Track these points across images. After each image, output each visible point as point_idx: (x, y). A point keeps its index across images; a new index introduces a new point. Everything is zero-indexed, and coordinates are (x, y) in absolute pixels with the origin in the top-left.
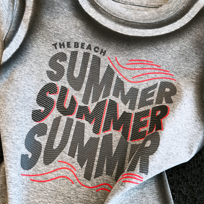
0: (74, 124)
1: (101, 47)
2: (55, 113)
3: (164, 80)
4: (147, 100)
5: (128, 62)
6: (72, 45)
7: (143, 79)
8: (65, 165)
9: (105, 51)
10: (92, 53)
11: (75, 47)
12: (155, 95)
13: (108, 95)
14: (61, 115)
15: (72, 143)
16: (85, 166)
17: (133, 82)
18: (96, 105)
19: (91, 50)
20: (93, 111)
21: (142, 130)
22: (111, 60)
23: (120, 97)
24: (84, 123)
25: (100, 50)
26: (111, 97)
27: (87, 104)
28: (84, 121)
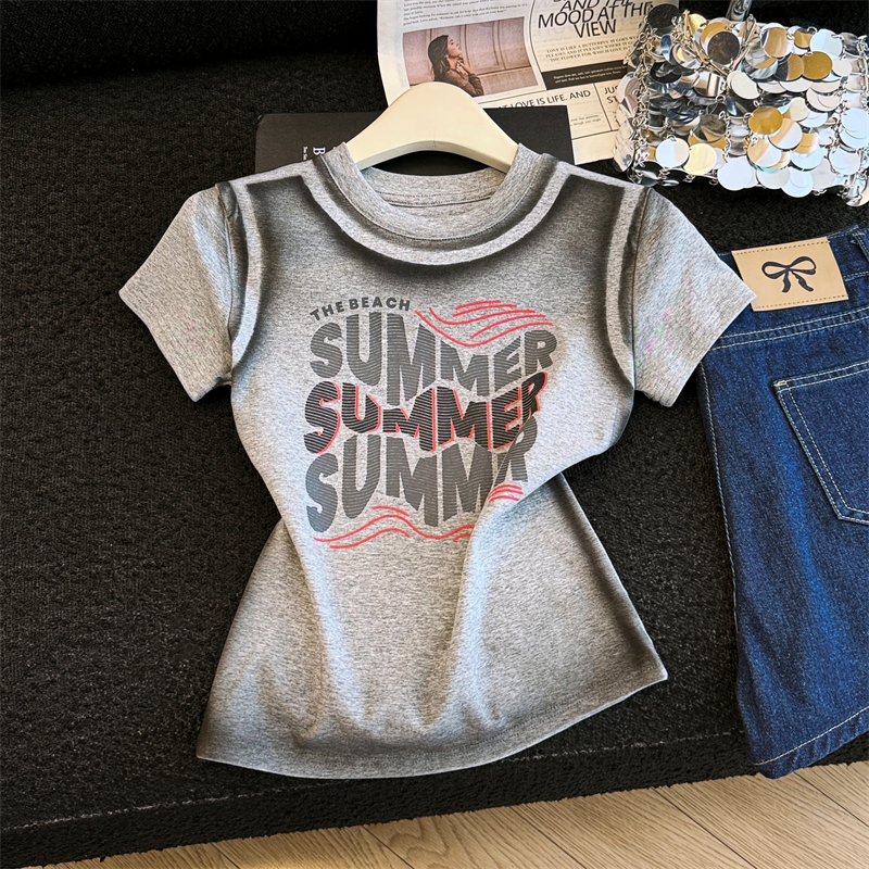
1: (398, 297)
3: (530, 329)
4: (509, 371)
5: (454, 311)
6: (346, 305)
7: (492, 336)
8: (385, 512)
9: (408, 302)
11: (352, 308)
12: (522, 359)
13: (433, 380)
14: (356, 433)
15: (388, 476)
16: (422, 506)
17: (473, 346)
18: (415, 403)
19: (381, 306)
20: (411, 415)
22: (423, 314)
23: (456, 378)
24: (401, 438)
25: (398, 302)
26: (440, 382)
27: (398, 404)
28: (399, 435)
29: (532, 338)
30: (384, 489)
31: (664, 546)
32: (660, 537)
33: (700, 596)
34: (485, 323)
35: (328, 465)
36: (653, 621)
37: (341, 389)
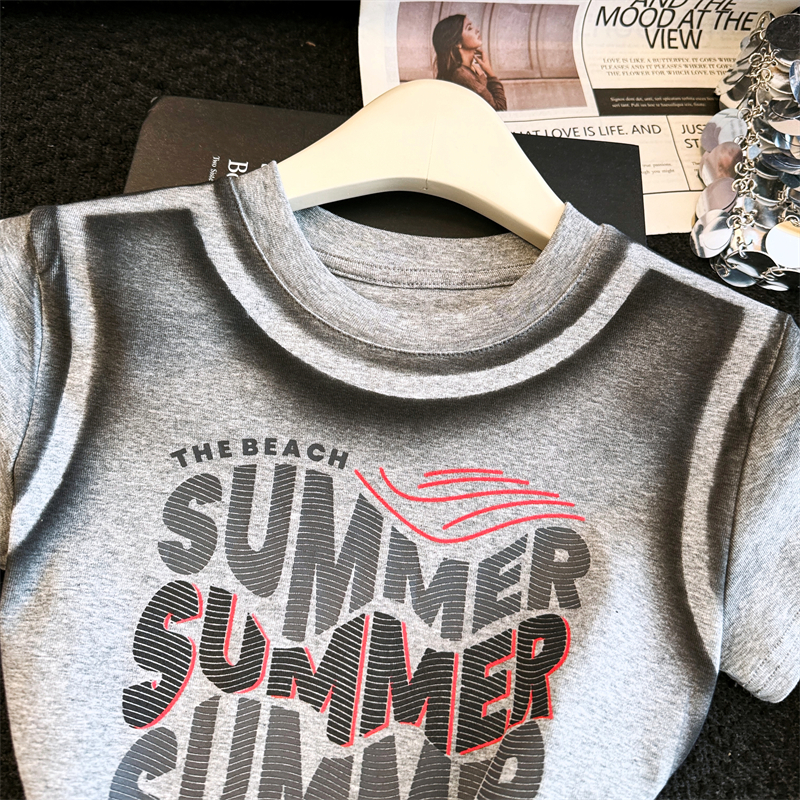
0: (265, 717)
2: (198, 687)
3: (547, 523)
4: (500, 597)
5: (422, 480)
6: (236, 447)
7: (479, 529)
9: (345, 455)
10: (303, 464)
11: (246, 453)
12: (525, 576)
13: (369, 596)
14: (219, 691)
17: (445, 542)
18: (332, 641)
19: (298, 455)
20: (322, 664)
21: (492, 708)
22: (368, 478)
23: (408, 599)
24: (297, 710)
25: (328, 453)
26: (381, 603)
27: (302, 638)
28: (294, 704)
34: (471, 505)
37: (205, 598)
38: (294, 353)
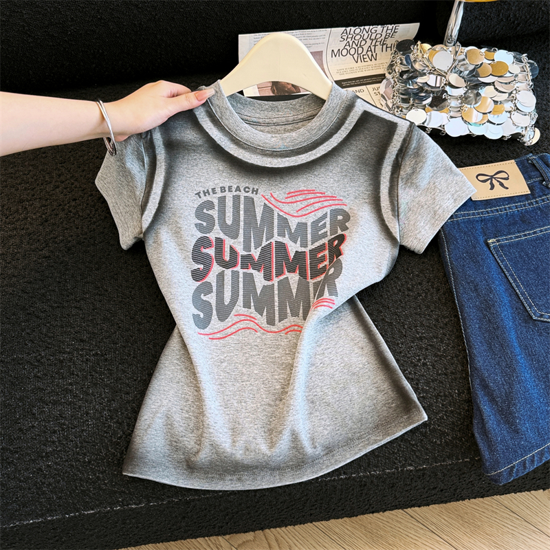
0: (241, 275)
1: (251, 186)
3: (334, 207)
4: (320, 233)
5: (286, 196)
6: (218, 190)
7: (310, 211)
8: (242, 318)
9: (257, 189)
10: (243, 194)
11: (222, 192)
12: (328, 226)
13: (272, 237)
14: (224, 269)
15: (244, 296)
16: (265, 313)
17: (298, 216)
18: (261, 251)
19: (240, 191)
20: (258, 258)
21: (321, 265)
22: (266, 197)
23: (287, 236)
24: (252, 273)
25: (251, 189)
26: (276, 238)
27: (250, 251)
28: (251, 271)
29: (335, 213)
30: (242, 304)
31: (421, 339)
32: (418, 333)
33: (446, 369)
34: (305, 203)
35: (207, 288)
36: (417, 384)
37: (214, 241)
38: (235, 155)
